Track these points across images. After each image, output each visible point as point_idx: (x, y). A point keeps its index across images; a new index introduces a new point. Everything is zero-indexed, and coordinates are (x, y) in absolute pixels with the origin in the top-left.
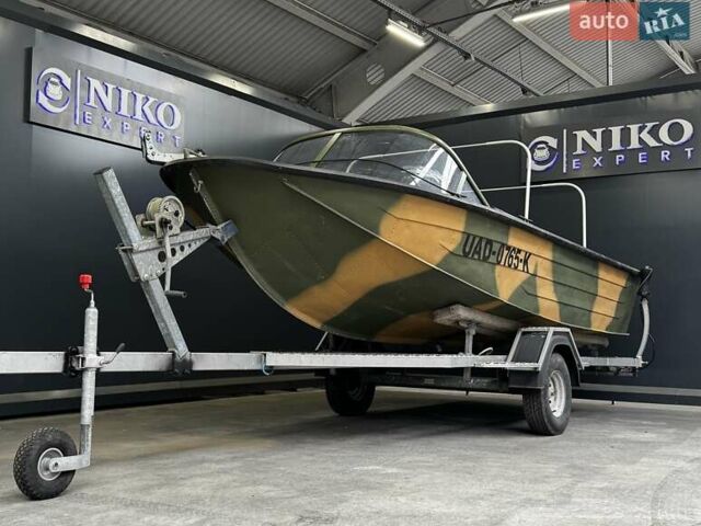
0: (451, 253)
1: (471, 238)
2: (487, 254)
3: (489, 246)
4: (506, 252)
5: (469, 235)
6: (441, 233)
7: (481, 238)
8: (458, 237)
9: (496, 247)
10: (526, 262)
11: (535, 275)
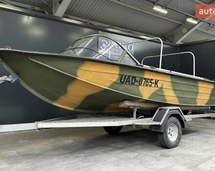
0: (114, 82)
1: (124, 77)
2: (133, 82)
3: (134, 79)
4: (144, 81)
5: (122, 75)
7: (129, 77)
8: (117, 77)
9: (138, 79)
10: (156, 83)
11: (162, 88)
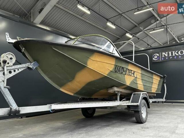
0: (111, 71)
2: (122, 72)
3: (123, 69)
4: (128, 71)
5: (116, 66)
6: (107, 65)
7: (120, 67)
8: (113, 66)
9: (125, 69)
10: (134, 74)
11: (136, 78)
